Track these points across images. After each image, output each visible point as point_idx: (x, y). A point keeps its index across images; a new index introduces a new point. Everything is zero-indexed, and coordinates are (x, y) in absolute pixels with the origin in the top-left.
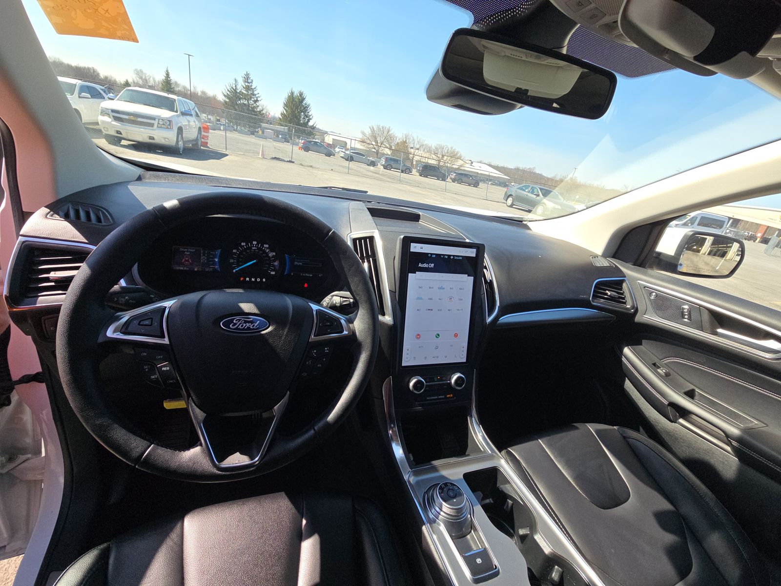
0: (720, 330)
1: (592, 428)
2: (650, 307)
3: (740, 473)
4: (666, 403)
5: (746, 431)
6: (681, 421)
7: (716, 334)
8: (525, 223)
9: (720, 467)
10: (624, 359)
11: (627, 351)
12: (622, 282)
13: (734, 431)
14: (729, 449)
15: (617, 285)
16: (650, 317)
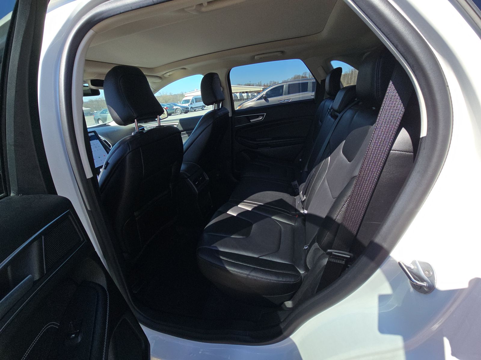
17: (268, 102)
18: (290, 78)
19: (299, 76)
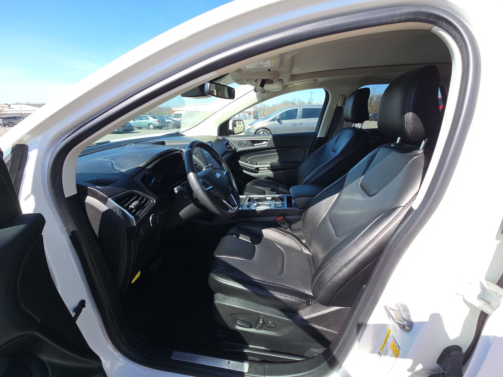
0: (255, 145)
1: (248, 184)
2: (238, 147)
3: (274, 174)
4: (255, 169)
5: (270, 164)
6: (259, 171)
7: (254, 146)
8: (181, 133)
9: (270, 176)
10: (240, 164)
11: (240, 162)
12: (228, 142)
13: (269, 166)
14: (270, 171)
15: (227, 144)
16: (239, 149)
17: (282, 124)
18: (280, 103)
19: (288, 102)
